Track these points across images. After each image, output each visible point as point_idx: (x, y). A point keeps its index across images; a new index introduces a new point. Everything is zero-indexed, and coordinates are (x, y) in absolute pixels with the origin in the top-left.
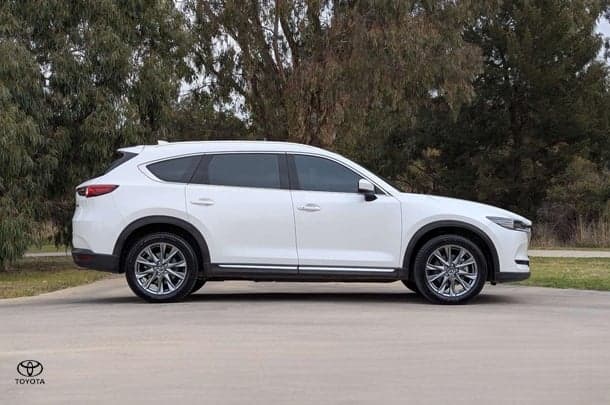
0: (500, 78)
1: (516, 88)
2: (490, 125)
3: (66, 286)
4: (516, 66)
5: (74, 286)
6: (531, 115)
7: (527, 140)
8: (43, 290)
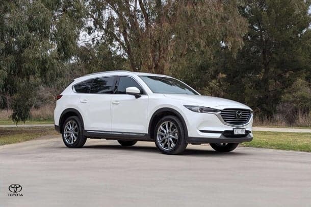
1: (266, 42)
4: (267, 30)
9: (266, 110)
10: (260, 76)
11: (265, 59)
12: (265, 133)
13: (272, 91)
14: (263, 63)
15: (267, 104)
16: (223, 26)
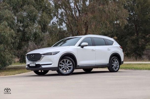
0: (132, 18)
1: (137, 21)
2: (130, 30)
3: (23, 73)
4: (137, 15)
5: (25, 73)
6: (141, 27)
7: (140, 34)
8: (17, 74)
9: (138, 54)
10: (134, 37)
11: (136, 29)
12: (140, 64)
13: (141, 44)
14: (136, 31)
15: (138, 51)
16: (117, 14)
